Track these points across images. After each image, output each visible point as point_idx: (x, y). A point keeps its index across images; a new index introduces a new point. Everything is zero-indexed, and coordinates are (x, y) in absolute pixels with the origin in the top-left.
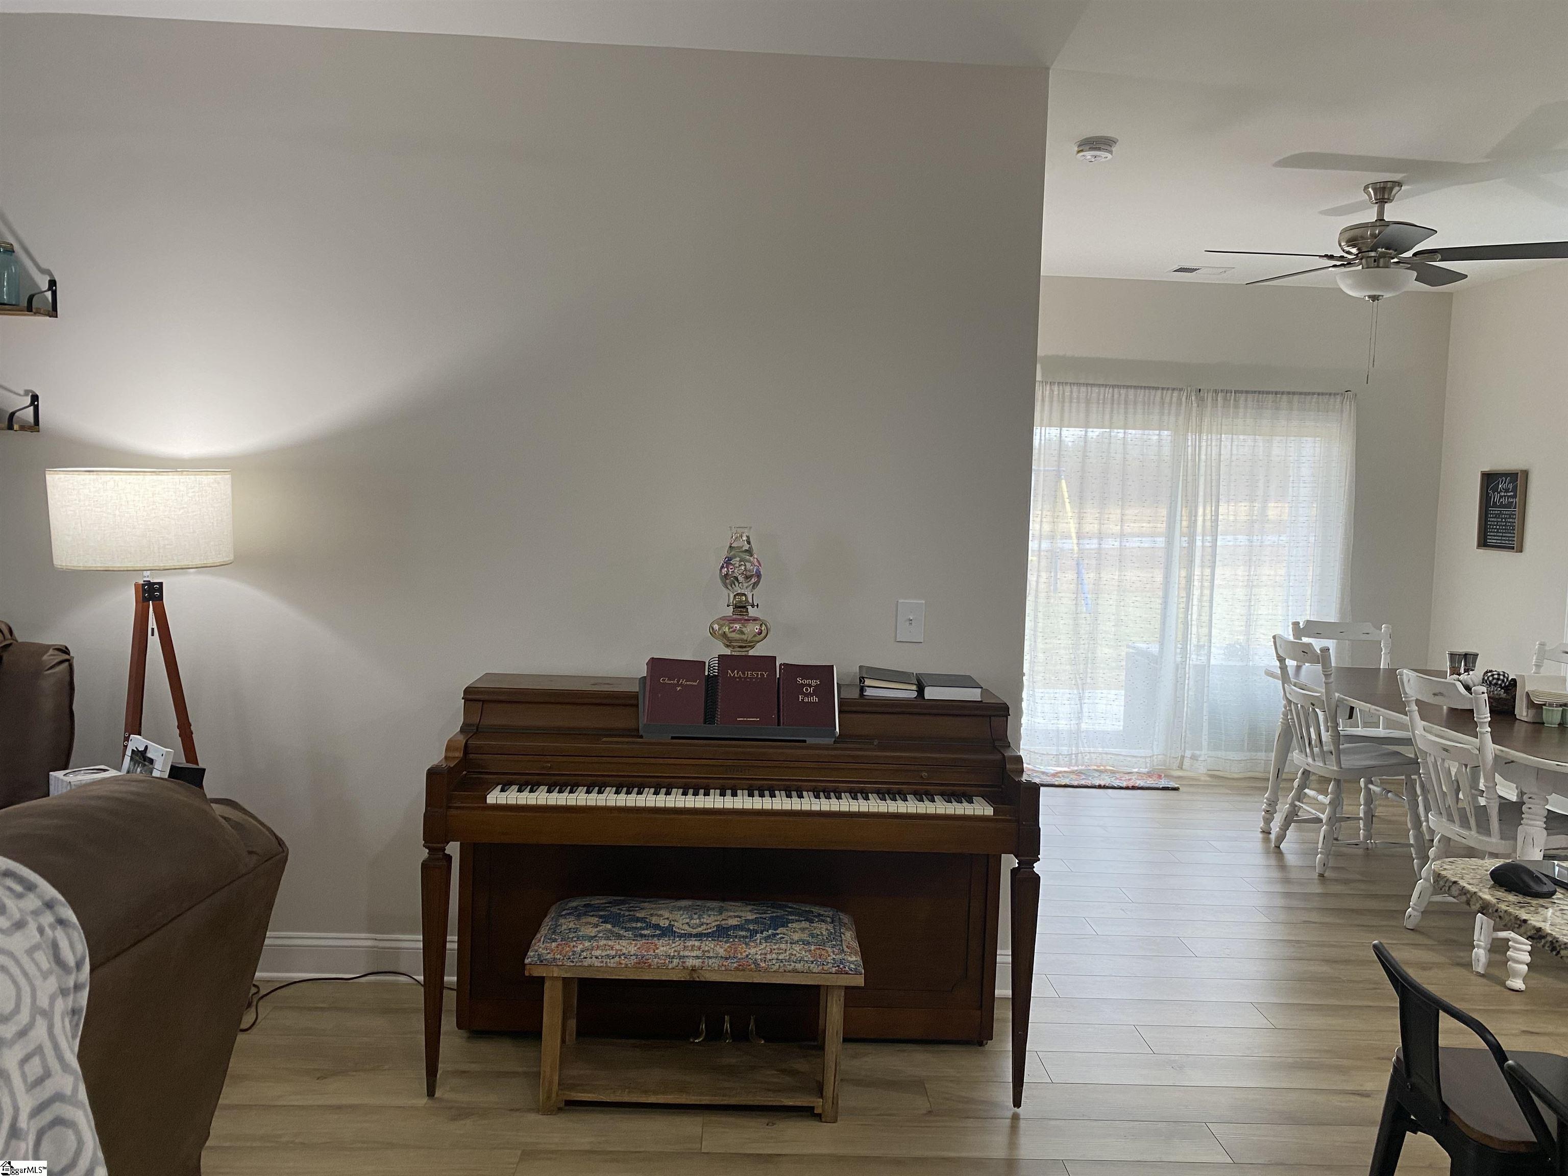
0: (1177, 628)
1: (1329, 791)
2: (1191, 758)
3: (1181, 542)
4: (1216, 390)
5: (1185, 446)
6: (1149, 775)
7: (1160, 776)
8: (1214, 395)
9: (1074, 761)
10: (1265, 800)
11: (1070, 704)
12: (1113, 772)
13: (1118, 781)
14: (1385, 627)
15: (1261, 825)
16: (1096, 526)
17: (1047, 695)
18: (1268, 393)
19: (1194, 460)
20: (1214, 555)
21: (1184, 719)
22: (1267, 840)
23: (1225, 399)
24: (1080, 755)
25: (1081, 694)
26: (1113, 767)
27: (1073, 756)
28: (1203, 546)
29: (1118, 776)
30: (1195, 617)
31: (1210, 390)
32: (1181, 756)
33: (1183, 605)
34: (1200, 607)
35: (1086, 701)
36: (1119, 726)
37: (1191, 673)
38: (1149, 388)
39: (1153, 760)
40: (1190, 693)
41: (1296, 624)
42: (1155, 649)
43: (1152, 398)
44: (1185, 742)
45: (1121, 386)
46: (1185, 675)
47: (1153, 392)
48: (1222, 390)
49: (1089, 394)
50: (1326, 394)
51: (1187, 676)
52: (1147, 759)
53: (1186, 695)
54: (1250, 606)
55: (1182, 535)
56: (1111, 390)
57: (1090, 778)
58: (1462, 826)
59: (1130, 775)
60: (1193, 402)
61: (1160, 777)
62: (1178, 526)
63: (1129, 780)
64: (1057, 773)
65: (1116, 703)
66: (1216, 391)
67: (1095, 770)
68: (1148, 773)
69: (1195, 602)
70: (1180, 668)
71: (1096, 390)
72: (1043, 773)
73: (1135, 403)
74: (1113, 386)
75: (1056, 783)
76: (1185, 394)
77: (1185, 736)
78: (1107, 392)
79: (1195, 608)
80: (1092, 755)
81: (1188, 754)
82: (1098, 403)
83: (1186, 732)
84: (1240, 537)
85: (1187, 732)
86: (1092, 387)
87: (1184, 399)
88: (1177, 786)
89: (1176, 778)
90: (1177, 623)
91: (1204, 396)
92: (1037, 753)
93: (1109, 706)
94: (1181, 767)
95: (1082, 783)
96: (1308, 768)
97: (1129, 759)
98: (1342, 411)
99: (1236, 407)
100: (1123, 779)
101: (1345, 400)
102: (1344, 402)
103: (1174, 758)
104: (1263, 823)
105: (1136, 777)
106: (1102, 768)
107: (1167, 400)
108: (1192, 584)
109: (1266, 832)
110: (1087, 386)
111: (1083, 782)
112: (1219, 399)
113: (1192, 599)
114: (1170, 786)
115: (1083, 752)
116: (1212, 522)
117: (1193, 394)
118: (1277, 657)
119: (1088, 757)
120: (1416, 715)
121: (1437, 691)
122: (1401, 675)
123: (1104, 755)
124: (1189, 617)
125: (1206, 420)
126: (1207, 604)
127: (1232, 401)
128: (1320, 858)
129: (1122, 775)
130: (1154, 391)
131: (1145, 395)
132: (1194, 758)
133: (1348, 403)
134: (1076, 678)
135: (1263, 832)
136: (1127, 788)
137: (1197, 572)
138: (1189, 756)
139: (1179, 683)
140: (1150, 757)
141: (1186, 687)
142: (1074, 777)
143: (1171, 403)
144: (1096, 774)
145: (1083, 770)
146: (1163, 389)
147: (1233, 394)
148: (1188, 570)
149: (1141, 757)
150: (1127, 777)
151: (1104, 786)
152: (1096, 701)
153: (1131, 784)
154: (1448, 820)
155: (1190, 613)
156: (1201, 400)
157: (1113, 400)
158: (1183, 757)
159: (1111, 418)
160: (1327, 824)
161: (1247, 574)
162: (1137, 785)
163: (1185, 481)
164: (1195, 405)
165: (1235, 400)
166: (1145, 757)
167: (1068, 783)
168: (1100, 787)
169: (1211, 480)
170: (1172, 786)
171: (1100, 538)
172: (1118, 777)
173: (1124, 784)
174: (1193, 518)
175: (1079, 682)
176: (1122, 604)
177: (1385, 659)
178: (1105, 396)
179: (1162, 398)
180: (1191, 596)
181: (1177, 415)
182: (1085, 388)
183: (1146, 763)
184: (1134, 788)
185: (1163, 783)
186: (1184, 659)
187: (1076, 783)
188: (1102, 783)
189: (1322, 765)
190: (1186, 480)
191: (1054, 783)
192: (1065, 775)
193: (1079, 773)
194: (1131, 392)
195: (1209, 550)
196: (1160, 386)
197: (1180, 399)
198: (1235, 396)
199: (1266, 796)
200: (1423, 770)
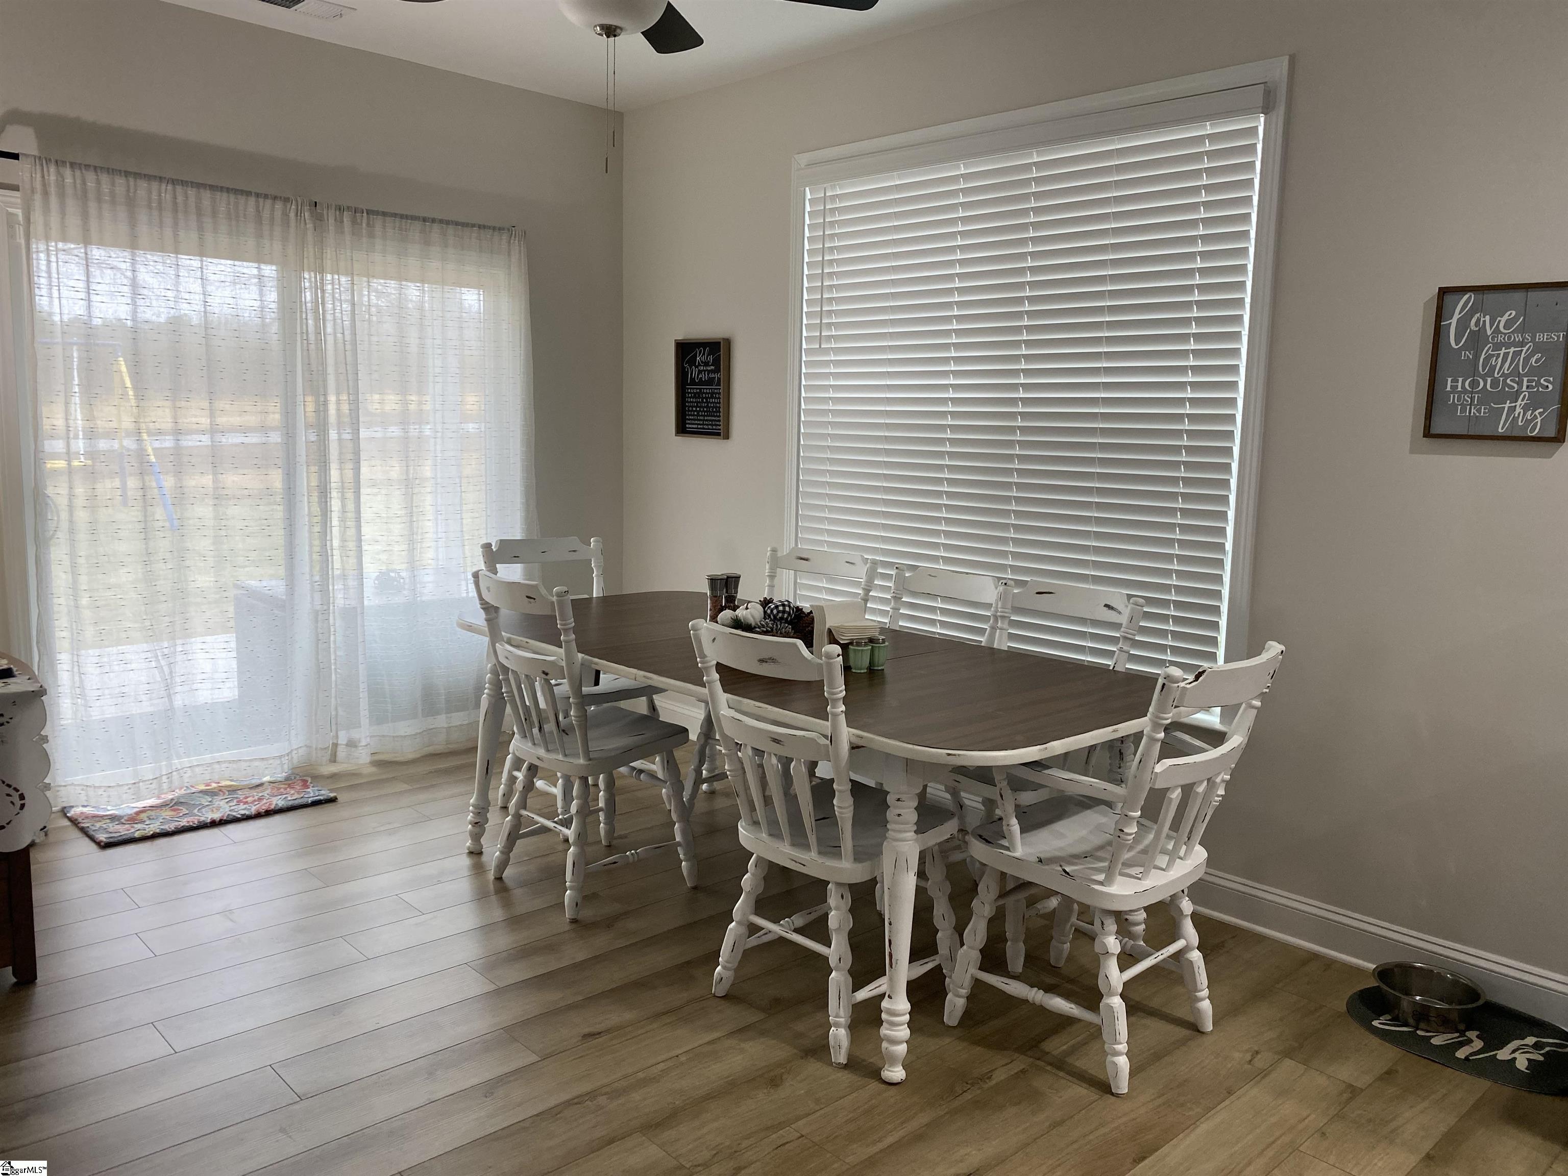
0: (311, 561)
1: (574, 794)
2: (347, 745)
3: (305, 437)
4: (340, 206)
5: (301, 287)
6: (288, 782)
7: (305, 781)
8: (338, 213)
9: (165, 786)
10: (471, 808)
11: (151, 699)
12: (233, 790)
13: (242, 806)
14: (594, 542)
15: (468, 844)
16: (167, 410)
17: (107, 692)
18: (414, 218)
19: (316, 311)
20: (357, 453)
21: (333, 691)
22: (478, 868)
23: (354, 222)
24: (174, 773)
25: (169, 680)
26: (232, 781)
27: (164, 779)
28: (340, 440)
29: (240, 795)
30: (336, 543)
31: (331, 205)
32: (333, 743)
33: (317, 529)
34: (343, 529)
35: (178, 689)
36: (229, 692)
37: (337, 625)
38: (236, 192)
39: (292, 758)
40: (339, 653)
41: (487, 547)
42: (278, 587)
43: (241, 208)
44: (336, 724)
45: (187, 182)
46: (329, 629)
47: (242, 200)
48: (348, 208)
49: (132, 190)
50: (489, 228)
51: (332, 630)
52: (283, 759)
53: (333, 657)
54: (412, 522)
55: (308, 426)
56: (170, 187)
57: (196, 811)
58: (793, 844)
59: (261, 788)
60: (307, 221)
61: (305, 785)
62: (300, 410)
63: (260, 799)
64: (138, 813)
65: (228, 685)
66: (340, 209)
67: (201, 792)
68: (287, 779)
69: (335, 522)
70: (321, 615)
71: (143, 184)
72: (113, 818)
73: (214, 214)
74: (174, 182)
75: (137, 835)
76: (293, 207)
77: (337, 715)
78: (163, 191)
79: (336, 531)
80: (197, 770)
81: (343, 739)
82: (149, 207)
83: (336, 709)
84: (392, 429)
85: (340, 709)
86: (135, 178)
87: (292, 215)
88: (332, 795)
89: (328, 778)
90: (311, 555)
91: (323, 214)
92: (100, 787)
93: (217, 691)
94: (333, 759)
95: (182, 824)
96: (537, 762)
97: (257, 763)
98: (509, 255)
99: (371, 236)
100: (249, 800)
101: (513, 238)
102: (512, 241)
103: (322, 749)
104: (470, 841)
105: (268, 791)
106: (214, 785)
107: (266, 214)
108: (329, 496)
109: (476, 853)
110: (126, 176)
111: (184, 822)
112: (345, 220)
113: (331, 518)
114: (322, 798)
115: (179, 767)
116: (349, 404)
117: (307, 208)
118: (481, 604)
119: (189, 773)
120: (718, 686)
121: (765, 656)
122: (695, 629)
123: (216, 766)
124: (328, 543)
125: (329, 251)
126: (351, 523)
127: (364, 225)
128: (570, 896)
129: (247, 792)
130: (244, 197)
131: (229, 204)
132: (352, 744)
133: (517, 242)
134: (157, 657)
135: (471, 853)
136: (258, 816)
137: (334, 474)
138: (345, 743)
139: (321, 640)
140: (288, 754)
141: (332, 646)
142: (167, 814)
143: (272, 219)
144: (205, 800)
145: (183, 796)
146: (258, 195)
147: (365, 214)
148: (320, 476)
149: (274, 758)
150: (256, 794)
151: (221, 820)
152: (195, 686)
153: (263, 807)
154: (770, 835)
155: (328, 538)
156: (318, 219)
157: (175, 203)
158: (335, 745)
159: (176, 235)
160: (575, 844)
161: (404, 478)
162: (272, 807)
163: (305, 342)
164: (310, 226)
165: (368, 224)
166: (280, 757)
167: (158, 831)
168: (214, 824)
169: (344, 341)
170: (325, 797)
171: (178, 432)
172: (241, 797)
173: (253, 810)
174: (322, 399)
175: (163, 663)
176: (223, 533)
177: (597, 582)
178: (160, 195)
179: (258, 211)
180: (329, 513)
181: (285, 240)
182: (124, 178)
183: (282, 764)
184: (269, 813)
185: (312, 794)
186: (325, 607)
187: (171, 827)
188: (217, 816)
189: (560, 757)
190: (307, 340)
191: (132, 836)
192: (153, 813)
193: (174, 805)
194: (206, 195)
195: (350, 445)
196: (253, 191)
197: (285, 214)
198: (368, 219)
199: (472, 801)
200: (730, 765)
